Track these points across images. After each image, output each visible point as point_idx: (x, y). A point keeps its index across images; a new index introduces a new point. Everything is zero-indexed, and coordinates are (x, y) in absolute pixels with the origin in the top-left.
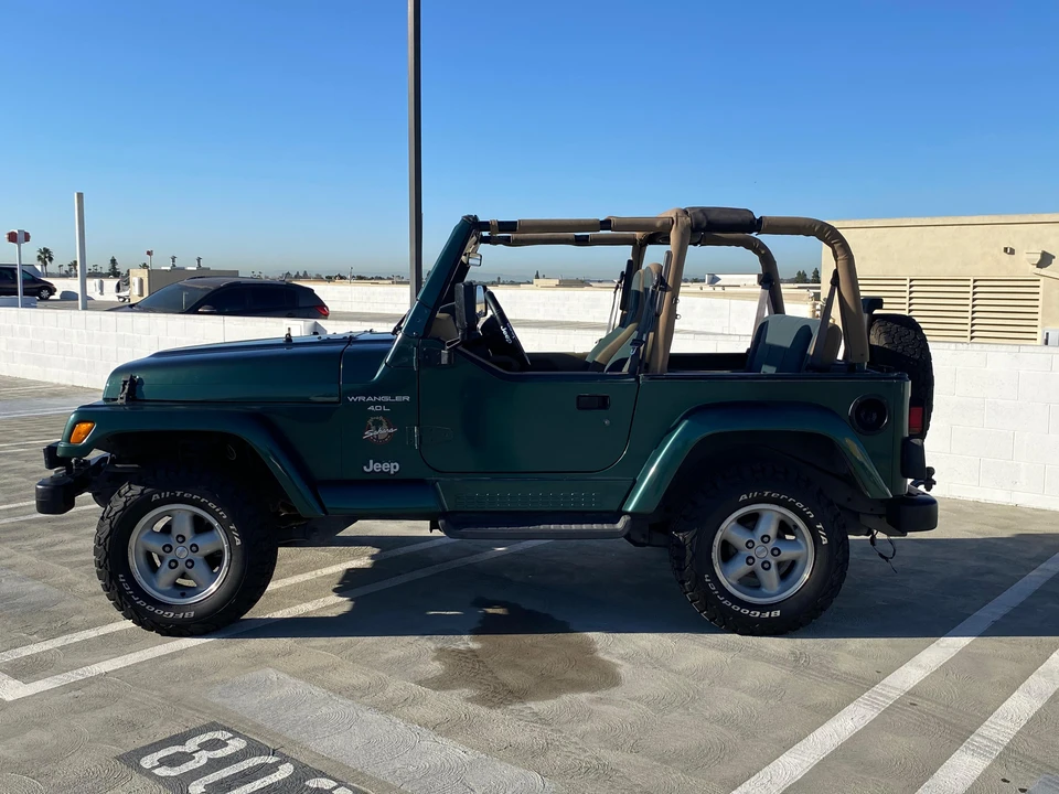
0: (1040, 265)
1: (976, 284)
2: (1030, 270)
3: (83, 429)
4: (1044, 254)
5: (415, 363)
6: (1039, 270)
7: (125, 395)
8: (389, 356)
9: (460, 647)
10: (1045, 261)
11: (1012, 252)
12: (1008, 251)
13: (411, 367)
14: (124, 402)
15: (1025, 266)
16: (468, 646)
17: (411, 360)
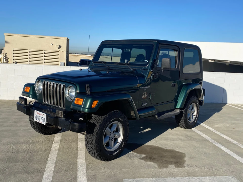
1: (45, 51)
2: (57, 49)
3: (96, 103)
4: (60, 46)
5: (152, 78)
6: (58, 49)
7: (90, 91)
8: (146, 77)
9: (142, 157)
10: (60, 47)
11: (53, 45)
12: (52, 44)
13: (151, 79)
14: (90, 93)
15: (55, 48)
16: (143, 156)
17: (151, 77)
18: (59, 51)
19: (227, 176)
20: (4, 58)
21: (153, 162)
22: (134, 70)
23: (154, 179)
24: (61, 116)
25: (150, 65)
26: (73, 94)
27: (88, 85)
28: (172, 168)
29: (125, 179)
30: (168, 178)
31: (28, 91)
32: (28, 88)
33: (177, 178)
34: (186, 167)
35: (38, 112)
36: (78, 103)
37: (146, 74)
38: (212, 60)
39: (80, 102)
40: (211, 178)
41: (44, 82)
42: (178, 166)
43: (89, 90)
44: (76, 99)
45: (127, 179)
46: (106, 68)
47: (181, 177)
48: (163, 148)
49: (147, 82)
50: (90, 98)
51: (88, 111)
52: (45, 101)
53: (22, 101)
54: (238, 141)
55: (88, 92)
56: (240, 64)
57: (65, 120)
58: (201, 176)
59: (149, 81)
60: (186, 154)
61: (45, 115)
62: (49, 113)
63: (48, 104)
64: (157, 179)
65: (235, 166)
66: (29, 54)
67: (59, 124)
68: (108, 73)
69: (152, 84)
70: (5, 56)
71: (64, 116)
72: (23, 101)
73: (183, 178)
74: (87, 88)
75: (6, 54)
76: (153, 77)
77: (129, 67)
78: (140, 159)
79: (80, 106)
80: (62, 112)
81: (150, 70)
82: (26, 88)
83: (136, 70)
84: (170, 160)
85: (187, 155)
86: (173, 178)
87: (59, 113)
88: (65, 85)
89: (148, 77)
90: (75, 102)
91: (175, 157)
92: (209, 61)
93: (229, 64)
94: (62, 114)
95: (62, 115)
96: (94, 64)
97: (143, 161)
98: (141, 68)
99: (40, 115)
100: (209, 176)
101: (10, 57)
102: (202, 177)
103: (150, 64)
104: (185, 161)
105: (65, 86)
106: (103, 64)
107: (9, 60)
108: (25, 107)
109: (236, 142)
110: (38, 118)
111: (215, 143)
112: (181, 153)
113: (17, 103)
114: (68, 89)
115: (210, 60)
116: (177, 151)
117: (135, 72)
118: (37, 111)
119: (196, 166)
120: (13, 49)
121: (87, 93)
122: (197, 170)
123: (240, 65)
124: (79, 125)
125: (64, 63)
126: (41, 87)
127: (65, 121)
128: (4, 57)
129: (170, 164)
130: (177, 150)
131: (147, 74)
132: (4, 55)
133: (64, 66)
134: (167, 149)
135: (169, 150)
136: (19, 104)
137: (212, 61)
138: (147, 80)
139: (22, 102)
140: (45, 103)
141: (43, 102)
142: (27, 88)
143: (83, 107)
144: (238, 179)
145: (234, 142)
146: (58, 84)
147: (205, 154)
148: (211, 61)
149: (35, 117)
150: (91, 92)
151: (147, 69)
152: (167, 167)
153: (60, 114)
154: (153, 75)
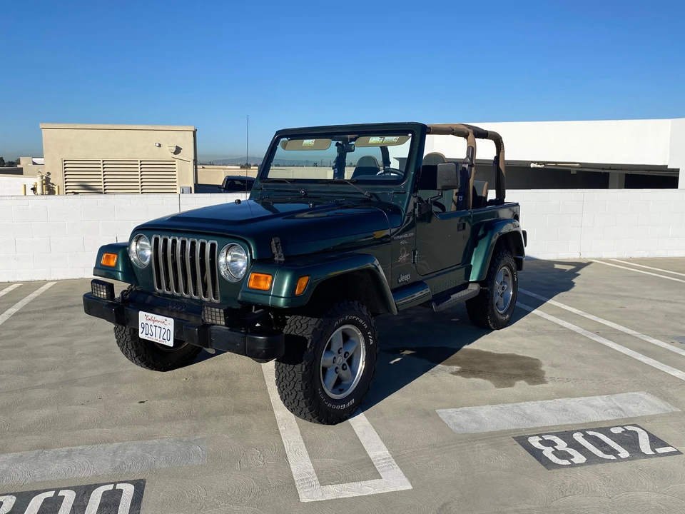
0: (175, 153)
1: (142, 163)
2: (170, 156)
3: (304, 282)
4: (177, 147)
5: (417, 212)
6: (175, 156)
7: (282, 254)
8: (404, 209)
9: (455, 370)
10: (178, 150)
11: (160, 146)
12: (157, 145)
13: (415, 215)
14: (282, 259)
15: (167, 154)
16: (456, 368)
17: (414, 210)
18: (176, 160)
19: (635, 393)
20: (43, 184)
21: (481, 377)
22: (371, 197)
23: (495, 407)
24: (219, 322)
25: (410, 182)
26: (242, 264)
27: (278, 240)
28: (521, 386)
29: (440, 411)
30: (523, 403)
31: (113, 263)
32: (112, 256)
33: (539, 402)
34: (550, 383)
35: (150, 315)
36: (259, 285)
37: (403, 204)
38: (539, 163)
39: (265, 282)
40: (605, 399)
41: (157, 240)
42: (534, 383)
43: (281, 250)
44: (252, 276)
45: (444, 410)
46: (297, 194)
47: (545, 399)
48: (491, 353)
49: (406, 223)
50: (288, 270)
51: (286, 303)
52: (160, 287)
53: (102, 290)
54: (637, 330)
55: (279, 257)
56: (603, 169)
57: (229, 330)
58: (585, 396)
59: (411, 219)
60: (541, 360)
61: (171, 321)
62: (184, 317)
63: (169, 293)
64: (501, 406)
65: (645, 375)
66: (104, 172)
67: (211, 341)
68: (314, 206)
69: (419, 225)
70: (44, 178)
71: (226, 321)
72: (105, 291)
73: (550, 401)
74: (276, 246)
75: (49, 174)
76: (419, 210)
77: (358, 188)
78: (453, 373)
79: (266, 293)
80: (222, 311)
81: (410, 193)
82: (105, 256)
83: (375, 195)
84: (514, 373)
85: (544, 362)
86: (532, 402)
87: (213, 313)
88: (216, 242)
89: (409, 211)
90: (251, 284)
91: (522, 367)
92: (532, 165)
93: (577, 171)
94: (222, 315)
95: (223, 319)
96: (265, 187)
97: (459, 378)
98: (391, 190)
99: (156, 324)
100: (600, 395)
101: (57, 180)
102: (587, 398)
103: (409, 180)
104: (543, 372)
105: (217, 245)
106: (289, 184)
107: (56, 190)
108: (110, 305)
109: (635, 332)
110: (150, 332)
111: (593, 336)
112: (530, 358)
113: (85, 296)
114: (225, 253)
115: (534, 162)
116: (521, 355)
117: (374, 199)
118: (147, 314)
119: (568, 380)
120: (65, 161)
121: (276, 259)
122: (572, 386)
123: (602, 171)
124: (268, 340)
125: (191, 188)
126: (149, 253)
127: (230, 332)
128: (42, 182)
129: (517, 380)
130: (520, 353)
131: (406, 203)
132: (42, 176)
133: (191, 192)
134: (498, 352)
135: (504, 354)
136: (92, 298)
137: (539, 166)
138: (406, 218)
139: (102, 293)
140: (161, 291)
141: (154, 290)
142: (108, 258)
143: (273, 296)
144: (659, 397)
145: (630, 331)
146: (196, 240)
147: (579, 357)
148: (536, 166)
149: (141, 330)
150: (285, 257)
151: (405, 193)
152: (512, 385)
153: (217, 318)
154: (420, 206)
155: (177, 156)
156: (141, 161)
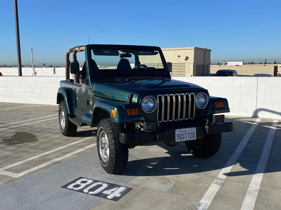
0: (186, 60)
1: (158, 65)
10: (187, 58)
12: (179, 56)
15: (182, 60)
18: (186, 63)
118: (180, 129)
155: (187, 61)
156: (158, 64)
